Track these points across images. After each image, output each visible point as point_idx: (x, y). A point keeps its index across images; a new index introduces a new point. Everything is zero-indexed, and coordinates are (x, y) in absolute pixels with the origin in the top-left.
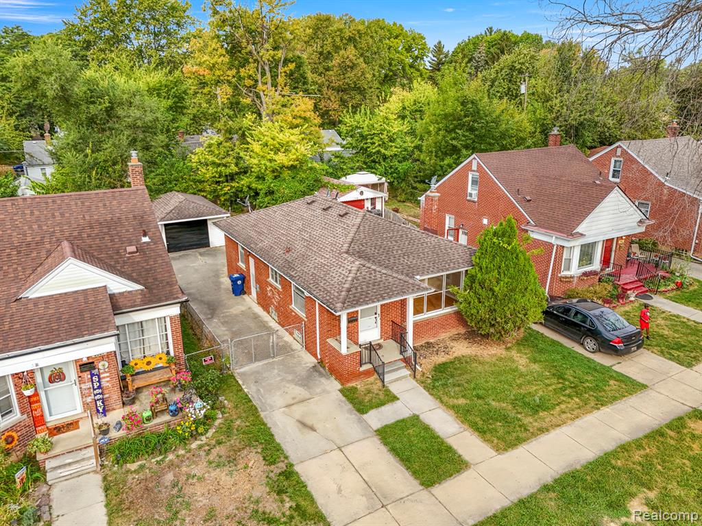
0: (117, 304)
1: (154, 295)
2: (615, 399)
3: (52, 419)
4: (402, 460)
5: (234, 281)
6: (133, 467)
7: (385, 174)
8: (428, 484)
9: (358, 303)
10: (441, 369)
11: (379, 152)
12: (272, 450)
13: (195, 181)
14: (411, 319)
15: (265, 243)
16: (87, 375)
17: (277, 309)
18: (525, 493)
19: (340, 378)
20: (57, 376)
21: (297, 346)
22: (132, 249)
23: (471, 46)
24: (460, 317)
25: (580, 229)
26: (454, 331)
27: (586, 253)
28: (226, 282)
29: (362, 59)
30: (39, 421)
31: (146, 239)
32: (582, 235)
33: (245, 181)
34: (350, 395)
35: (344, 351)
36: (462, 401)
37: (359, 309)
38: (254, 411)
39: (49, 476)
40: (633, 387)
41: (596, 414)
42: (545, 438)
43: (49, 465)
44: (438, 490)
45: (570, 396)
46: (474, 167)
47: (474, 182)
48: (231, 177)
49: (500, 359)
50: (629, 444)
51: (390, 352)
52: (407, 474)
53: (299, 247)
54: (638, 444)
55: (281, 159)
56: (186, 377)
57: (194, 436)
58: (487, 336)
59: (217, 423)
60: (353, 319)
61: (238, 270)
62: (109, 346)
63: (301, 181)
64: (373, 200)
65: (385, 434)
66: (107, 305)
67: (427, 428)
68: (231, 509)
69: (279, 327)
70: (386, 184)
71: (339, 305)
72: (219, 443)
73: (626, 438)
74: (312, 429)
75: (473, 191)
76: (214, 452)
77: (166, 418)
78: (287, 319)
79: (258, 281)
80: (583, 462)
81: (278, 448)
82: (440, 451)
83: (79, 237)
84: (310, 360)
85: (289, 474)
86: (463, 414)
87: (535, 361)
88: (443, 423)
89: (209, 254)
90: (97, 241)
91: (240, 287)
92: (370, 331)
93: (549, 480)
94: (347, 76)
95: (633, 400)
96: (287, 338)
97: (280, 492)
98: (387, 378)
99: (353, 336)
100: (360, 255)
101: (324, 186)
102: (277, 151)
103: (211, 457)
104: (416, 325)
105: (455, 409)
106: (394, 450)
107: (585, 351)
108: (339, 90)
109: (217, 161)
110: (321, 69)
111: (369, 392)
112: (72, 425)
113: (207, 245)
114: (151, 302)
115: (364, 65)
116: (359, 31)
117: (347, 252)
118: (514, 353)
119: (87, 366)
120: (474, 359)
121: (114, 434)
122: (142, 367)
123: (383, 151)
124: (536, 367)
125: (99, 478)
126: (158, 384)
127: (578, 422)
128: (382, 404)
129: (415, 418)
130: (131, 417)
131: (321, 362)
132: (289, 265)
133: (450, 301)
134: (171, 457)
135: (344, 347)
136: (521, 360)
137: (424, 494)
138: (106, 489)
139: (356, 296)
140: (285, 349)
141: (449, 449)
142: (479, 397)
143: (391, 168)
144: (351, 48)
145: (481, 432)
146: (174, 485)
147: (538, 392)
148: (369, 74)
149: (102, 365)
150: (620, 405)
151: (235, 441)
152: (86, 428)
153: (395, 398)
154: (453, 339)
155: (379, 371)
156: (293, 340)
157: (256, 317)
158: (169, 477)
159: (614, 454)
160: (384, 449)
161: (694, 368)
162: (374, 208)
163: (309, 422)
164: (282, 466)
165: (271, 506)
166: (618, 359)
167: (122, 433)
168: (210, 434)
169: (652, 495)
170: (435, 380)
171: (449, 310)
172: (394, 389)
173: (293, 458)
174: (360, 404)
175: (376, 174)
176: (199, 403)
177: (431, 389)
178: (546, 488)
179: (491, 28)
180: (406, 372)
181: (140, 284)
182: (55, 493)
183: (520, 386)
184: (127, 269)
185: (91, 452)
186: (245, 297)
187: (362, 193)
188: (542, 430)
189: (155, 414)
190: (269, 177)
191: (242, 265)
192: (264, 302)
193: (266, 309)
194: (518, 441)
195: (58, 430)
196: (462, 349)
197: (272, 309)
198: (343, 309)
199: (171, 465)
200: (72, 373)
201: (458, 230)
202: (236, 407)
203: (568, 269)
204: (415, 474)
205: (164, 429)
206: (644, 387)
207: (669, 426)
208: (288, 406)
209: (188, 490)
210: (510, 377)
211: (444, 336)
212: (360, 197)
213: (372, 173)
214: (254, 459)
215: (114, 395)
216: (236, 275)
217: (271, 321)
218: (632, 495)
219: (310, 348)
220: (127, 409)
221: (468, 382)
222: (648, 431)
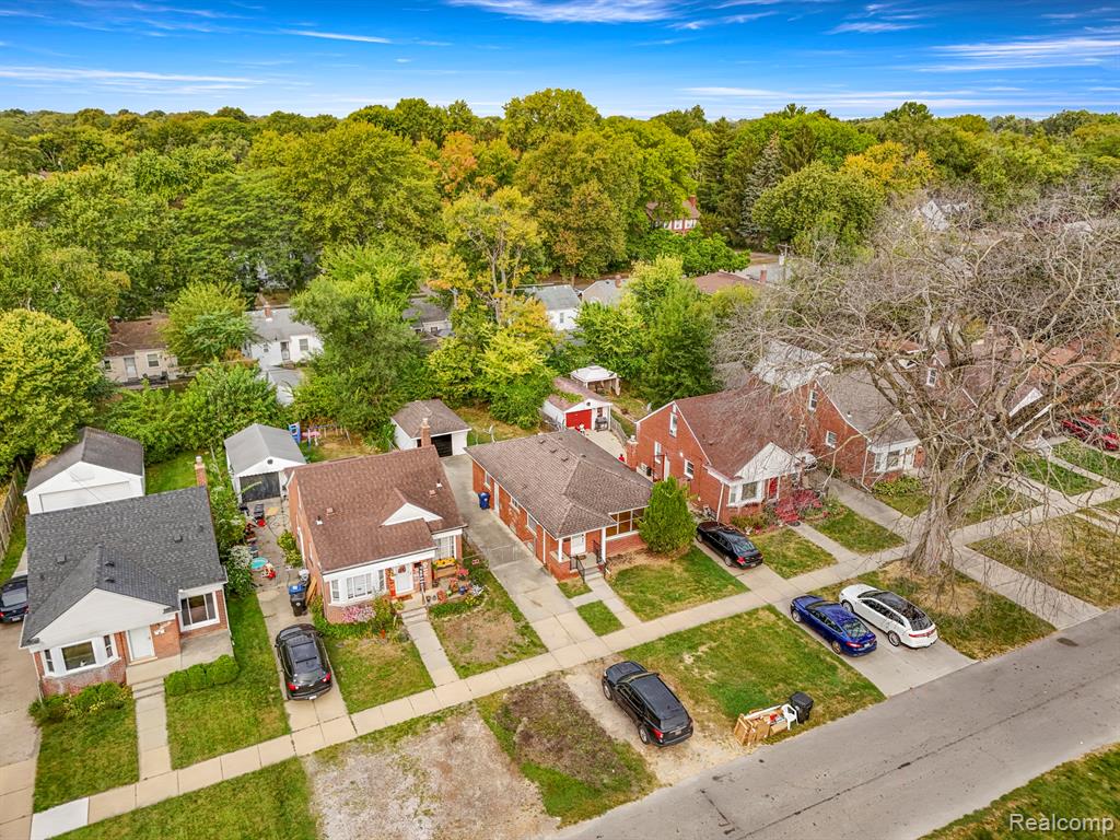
0: (432, 528)
1: (449, 522)
2: (725, 596)
3: (399, 593)
4: (589, 624)
5: (482, 499)
6: (446, 619)
7: (617, 369)
8: (599, 635)
9: (569, 533)
10: (623, 574)
11: (611, 348)
12: (518, 616)
13: (432, 383)
14: (604, 539)
15: (508, 477)
16: (417, 569)
17: (516, 525)
18: (648, 640)
19: (557, 576)
20: (402, 569)
21: (530, 554)
22: (432, 492)
23: (762, 135)
24: (642, 538)
25: (739, 474)
26: (639, 547)
27: (750, 489)
28: (474, 496)
29: (606, 195)
30: (393, 593)
31: (439, 485)
32: (741, 478)
33: (479, 385)
34: (563, 587)
35: (560, 561)
36: (631, 594)
37: (571, 536)
38: (505, 593)
39: (405, 621)
40: (741, 588)
41: (709, 604)
42: (671, 616)
43: (404, 616)
44: (604, 637)
45: (699, 594)
46: (674, 411)
47: (675, 422)
48: (465, 380)
49: (664, 568)
50: (717, 621)
51: (590, 563)
52: (590, 630)
53: (533, 484)
54: (722, 621)
55: (515, 368)
56: (466, 573)
57: (475, 606)
58: (658, 552)
59: (485, 600)
60: (567, 541)
61: (484, 489)
62: (431, 555)
63: (533, 388)
64: (600, 410)
65: (580, 610)
66: (427, 530)
67: (606, 608)
68: (499, 640)
69: (517, 539)
70: (618, 380)
71: (557, 534)
72: (488, 610)
73: (718, 618)
74: (540, 605)
75: (673, 428)
76: (487, 614)
77: (458, 595)
78: (523, 535)
79: (500, 501)
80: (687, 628)
81: (521, 614)
82: (610, 620)
83: (402, 485)
84: (539, 564)
85: (527, 627)
86: (629, 601)
87: (686, 570)
88: (616, 605)
89: (452, 464)
90: (412, 487)
91: (486, 503)
92: (579, 546)
93: (664, 635)
94: (588, 214)
95: (736, 598)
96: (523, 547)
97: (523, 635)
98: (586, 578)
99: (566, 551)
100: (574, 496)
101: (556, 393)
102: (510, 359)
103: (485, 617)
104: (608, 544)
105: (625, 598)
106: (584, 618)
107: (723, 564)
108: (578, 230)
109: (455, 366)
110: (558, 205)
111: (575, 586)
112: (407, 597)
113: (450, 454)
114: (447, 527)
115: (609, 203)
116: (604, 161)
117: (565, 494)
118: (675, 565)
119: (417, 565)
120: (646, 567)
121: (433, 602)
122: (440, 565)
123: (616, 349)
124: (686, 575)
125: (429, 624)
126: (448, 577)
127: (695, 609)
128: (582, 593)
129: (601, 602)
130: (440, 593)
131: (546, 566)
132: (525, 500)
133: (635, 527)
134: (464, 615)
135: (560, 557)
136: (678, 570)
137: (597, 638)
138: (435, 629)
139: (569, 528)
140: (522, 556)
141: (616, 619)
142: (641, 592)
143: (623, 363)
144: (594, 185)
145: (636, 611)
146: (469, 629)
147: (680, 590)
148: (614, 213)
149: (425, 565)
150: (726, 600)
151: (496, 609)
152: (418, 597)
153: (590, 591)
154: (638, 553)
155: (581, 574)
156: (527, 549)
157: (500, 529)
158: (465, 625)
159: (706, 626)
160: (579, 618)
161: (791, 580)
162: (601, 415)
163: (538, 601)
164: (523, 623)
165: (519, 640)
166: (742, 572)
167: (437, 602)
168: (483, 604)
169: (714, 644)
170: (617, 580)
171: (636, 532)
172: (590, 585)
173: (529, 620)
174: (568, 593)
175: (608, 369)
176: (477, 588)
177: (613, 586)
178: (661, 639)
179: (794, 105)
180: (600, 575)
181: (438, 514)
182: (409, 629)
183: (670, 586)
184: (432, 506)
185: (424, 610)
186: (490, 510)
187: (589, 404)
188: (671, 612)
189: (453, 592)
190: (503, 386)
191: (489, 487)
192: (505, 517)
193: (507, 523)
194: (657, 616)
195: (402, 598)
196: (641, 560)
197: (512, 525)
198: (560, 536)
199: (465, 619)
200: (410, 569)
201: (663, 456)
202: (495, 591)
203: (733, 500)
204: (594, 630)
205: (456, 601)
206: (749, 590)
207: (746, 614)
208: (526, 592)
209: (476, 631)
210: (666, 580)
211: (631, 550)
212: (588, 408)
213: (603, 366)
214: (508, 618)
215: (429, 581)
216: (483, 494)
217: (511, 532)
218: (704, 644)
219: (538, 555)
220: (437, 590)
221: (638, 582)
222: (732, 615)
